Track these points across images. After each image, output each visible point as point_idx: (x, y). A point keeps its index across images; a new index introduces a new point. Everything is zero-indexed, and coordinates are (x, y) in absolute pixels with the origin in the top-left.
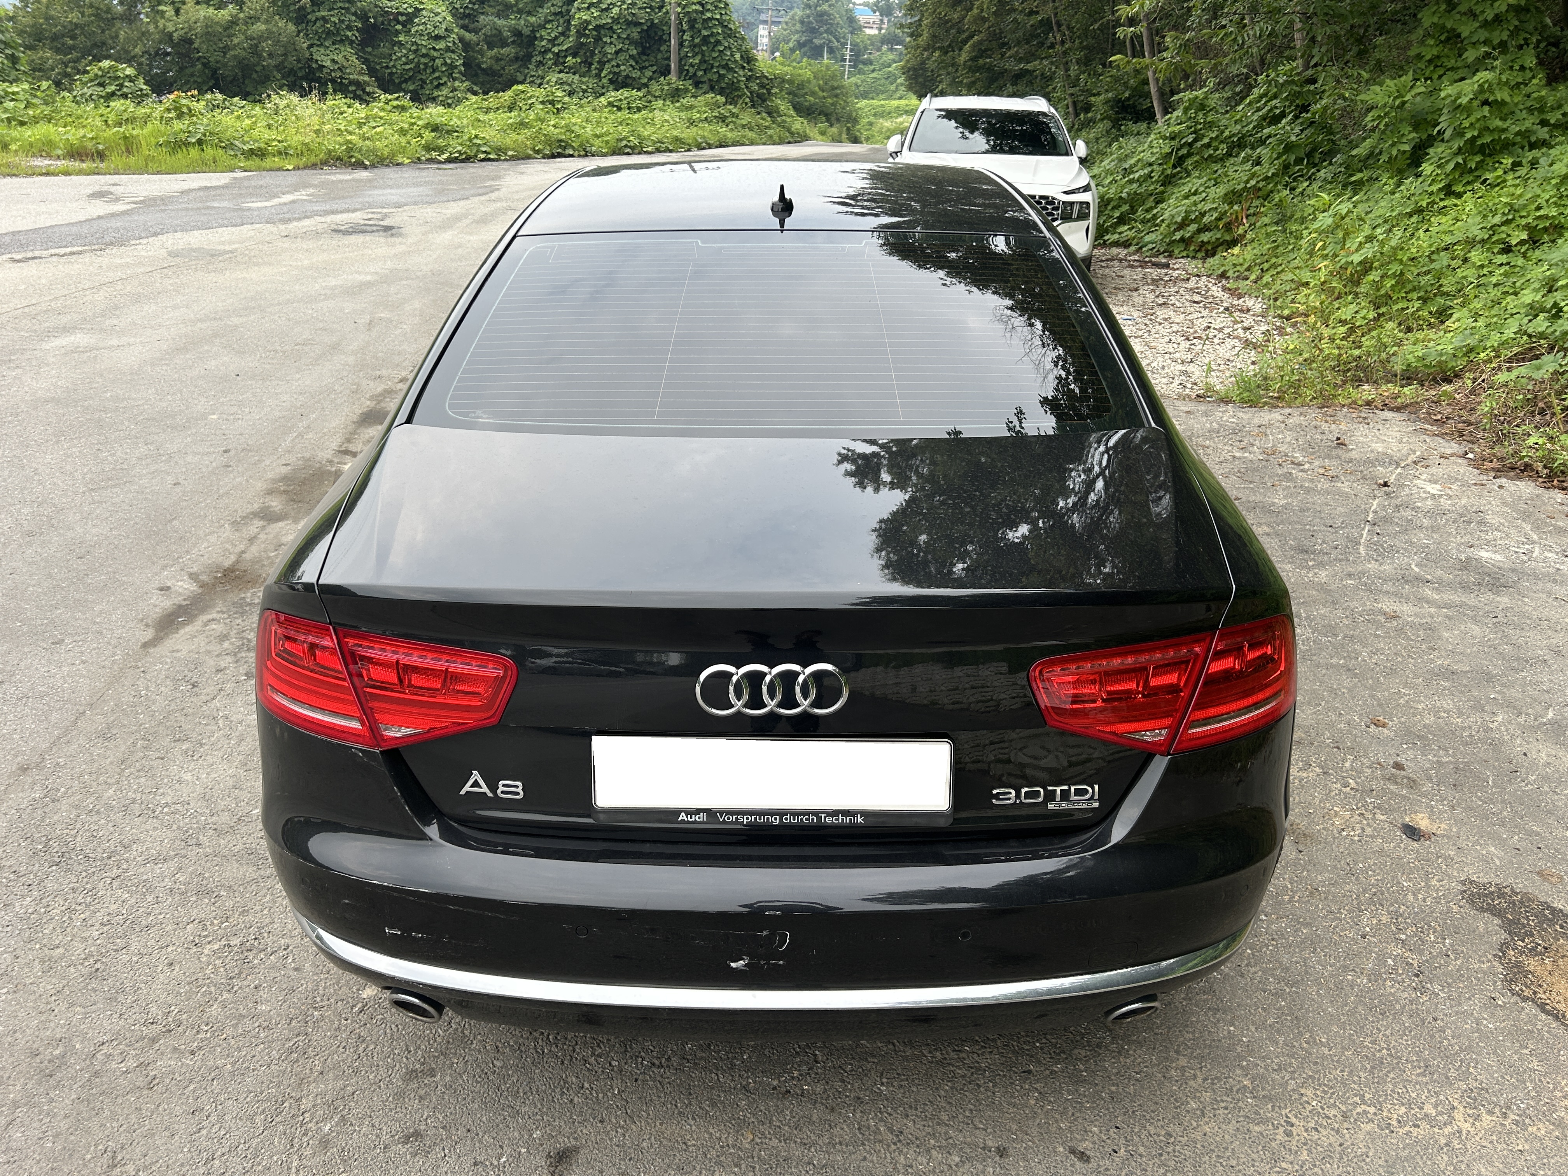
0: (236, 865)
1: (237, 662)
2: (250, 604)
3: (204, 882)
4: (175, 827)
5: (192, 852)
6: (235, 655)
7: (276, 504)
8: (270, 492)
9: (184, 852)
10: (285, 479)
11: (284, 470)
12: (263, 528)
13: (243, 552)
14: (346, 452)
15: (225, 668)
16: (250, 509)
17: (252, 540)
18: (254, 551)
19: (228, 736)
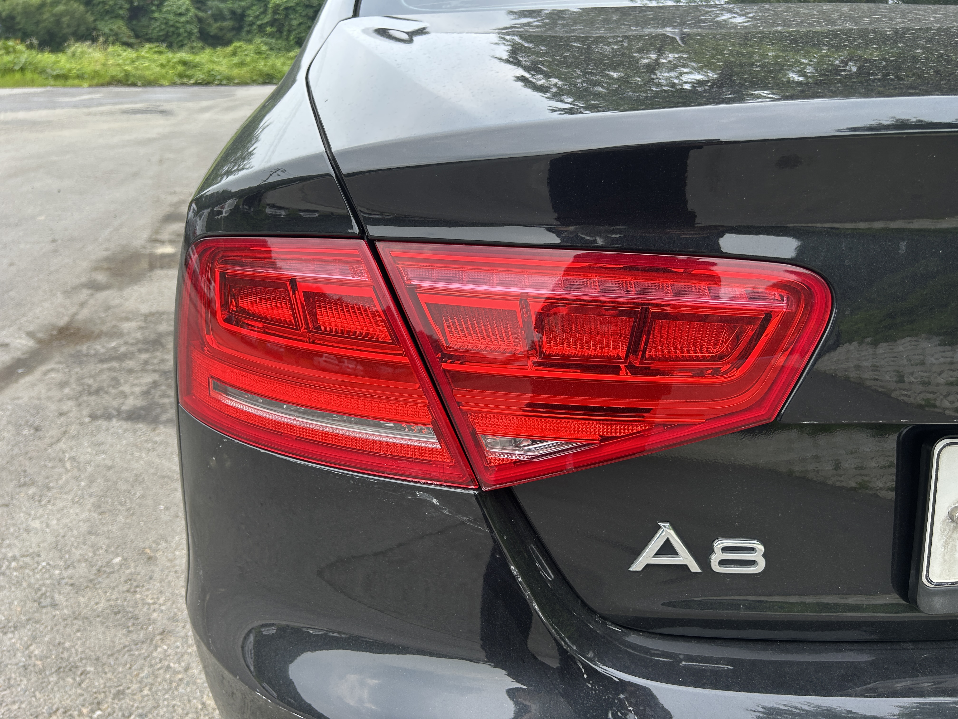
0: (101, 629)
3: (65, 655)
4: (25, 584)
5: (46, 615)
9: (37, 616)
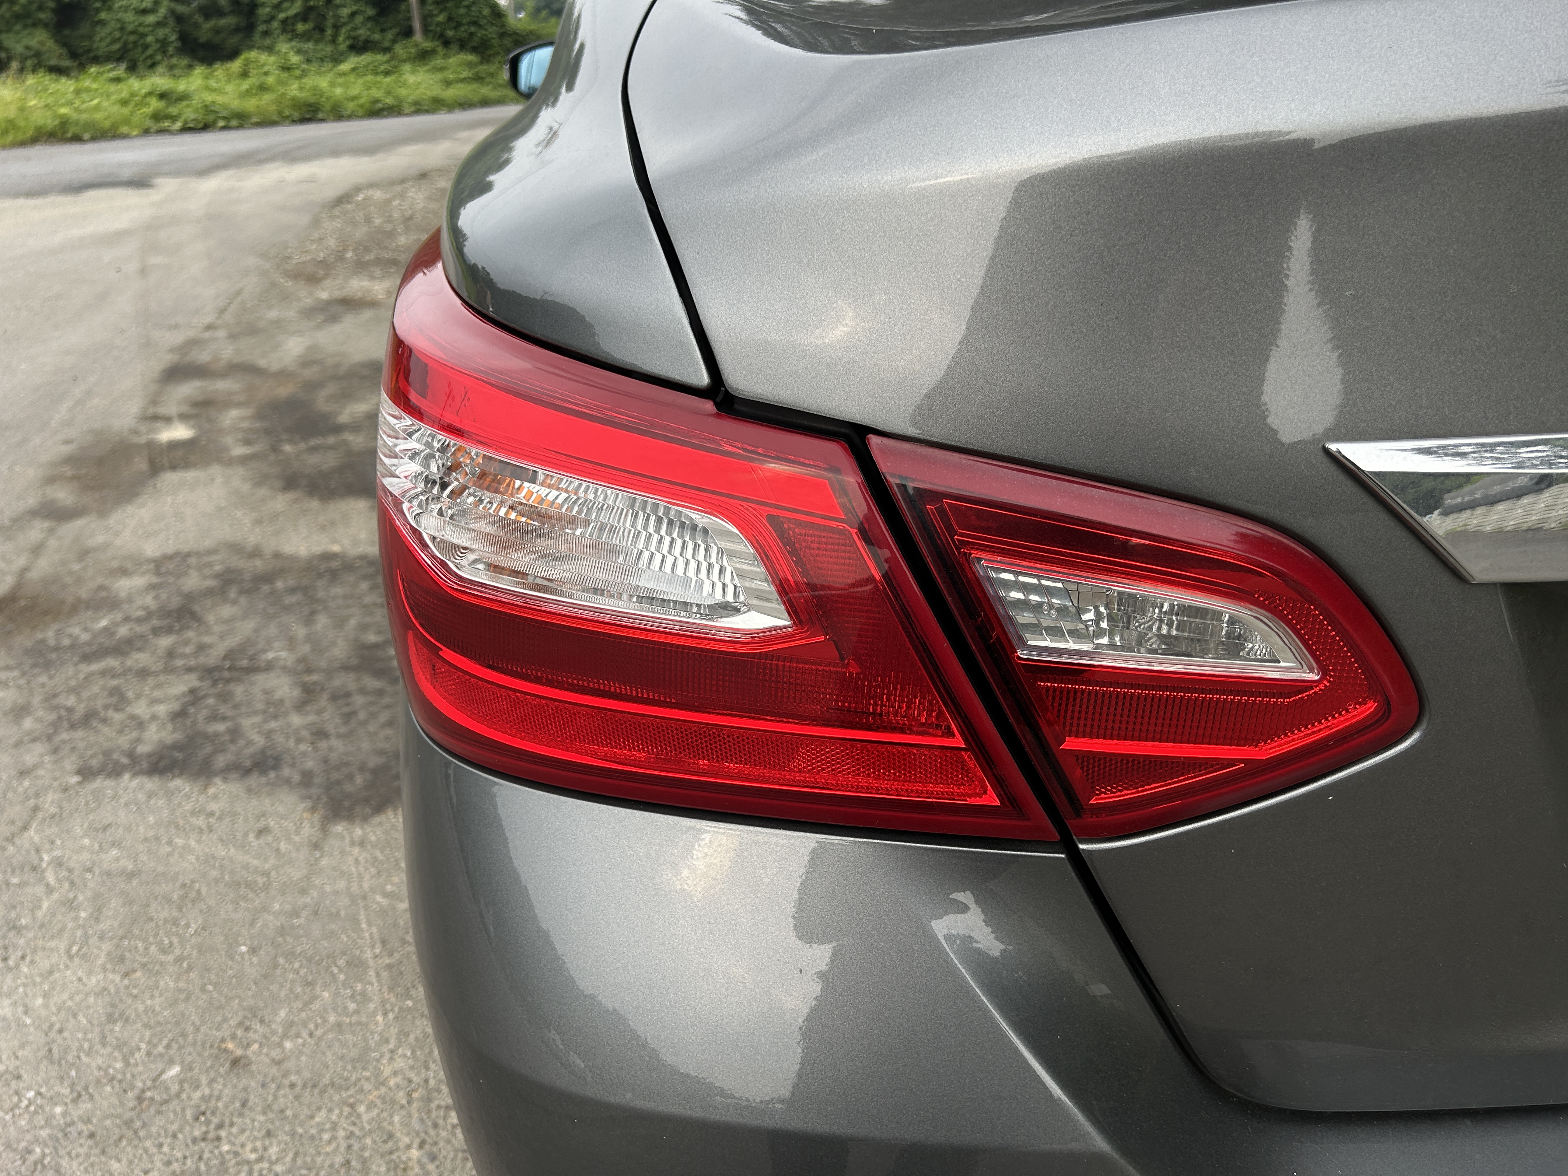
1: (55, 751)
2: (57, 649)
6: (49, 738)
7: (63, 495)
8: (51, 480)
10: (69, 460)
11: (66, 449)
12: (51, 531)
13: (26, 569)
14: (155, 418)
15: (35, 767)
16: (21, 506)
17: (37, 550)
18: (43, 567)
19: (70, 904)
